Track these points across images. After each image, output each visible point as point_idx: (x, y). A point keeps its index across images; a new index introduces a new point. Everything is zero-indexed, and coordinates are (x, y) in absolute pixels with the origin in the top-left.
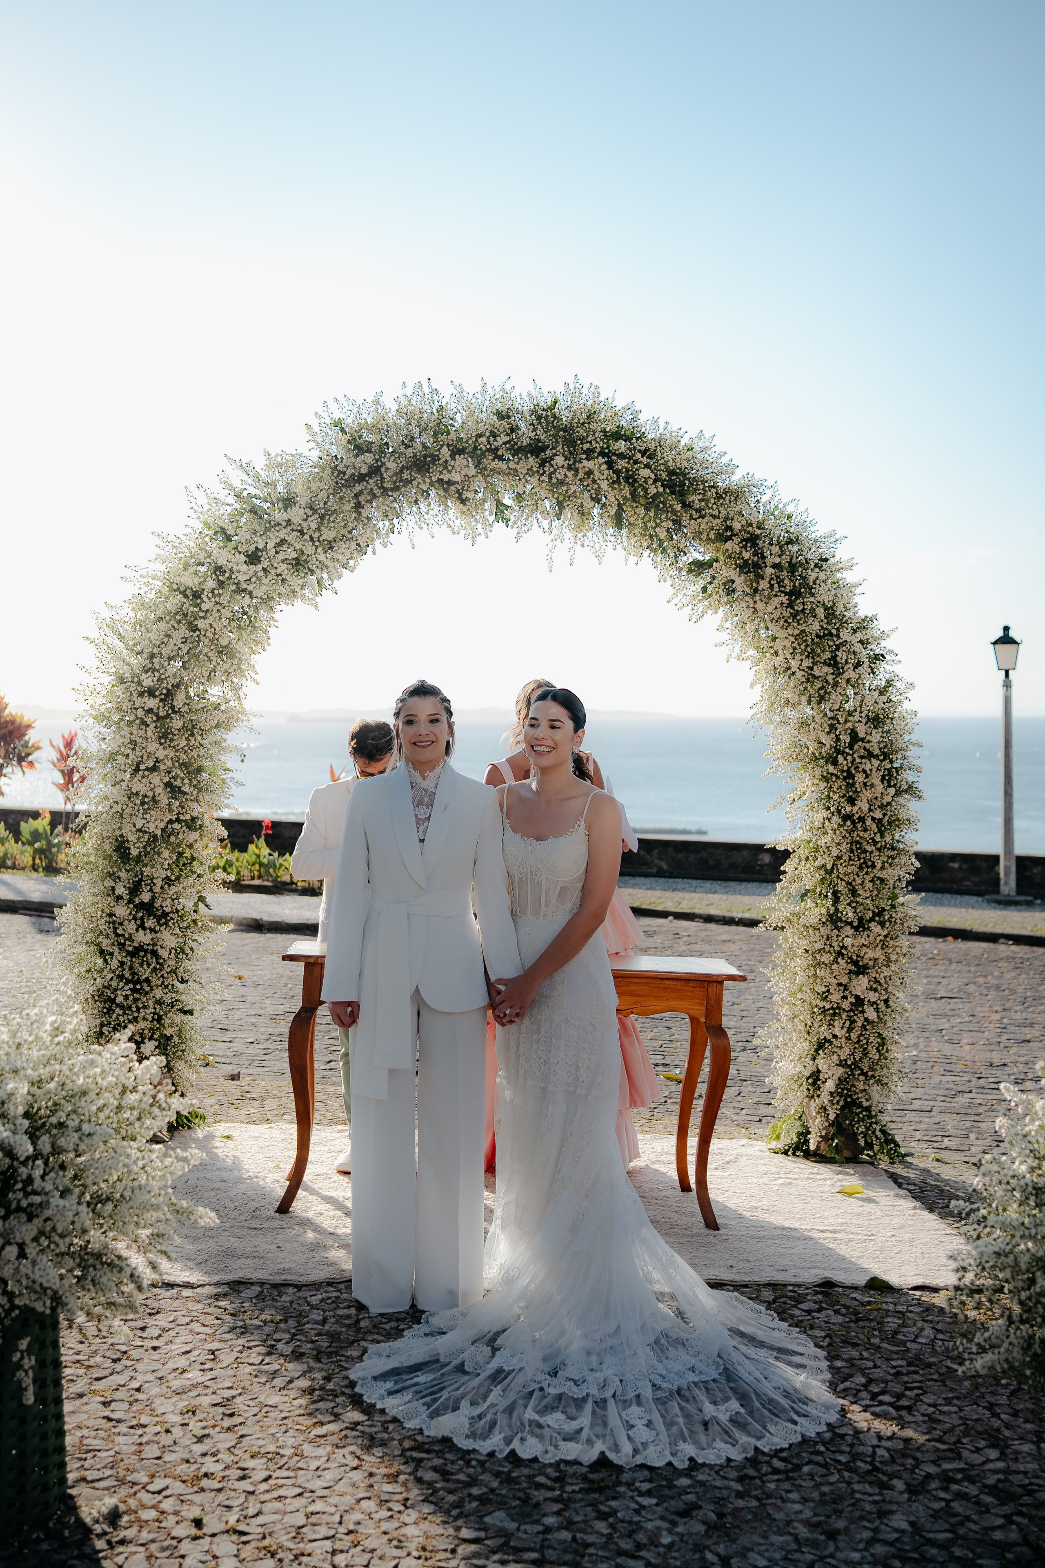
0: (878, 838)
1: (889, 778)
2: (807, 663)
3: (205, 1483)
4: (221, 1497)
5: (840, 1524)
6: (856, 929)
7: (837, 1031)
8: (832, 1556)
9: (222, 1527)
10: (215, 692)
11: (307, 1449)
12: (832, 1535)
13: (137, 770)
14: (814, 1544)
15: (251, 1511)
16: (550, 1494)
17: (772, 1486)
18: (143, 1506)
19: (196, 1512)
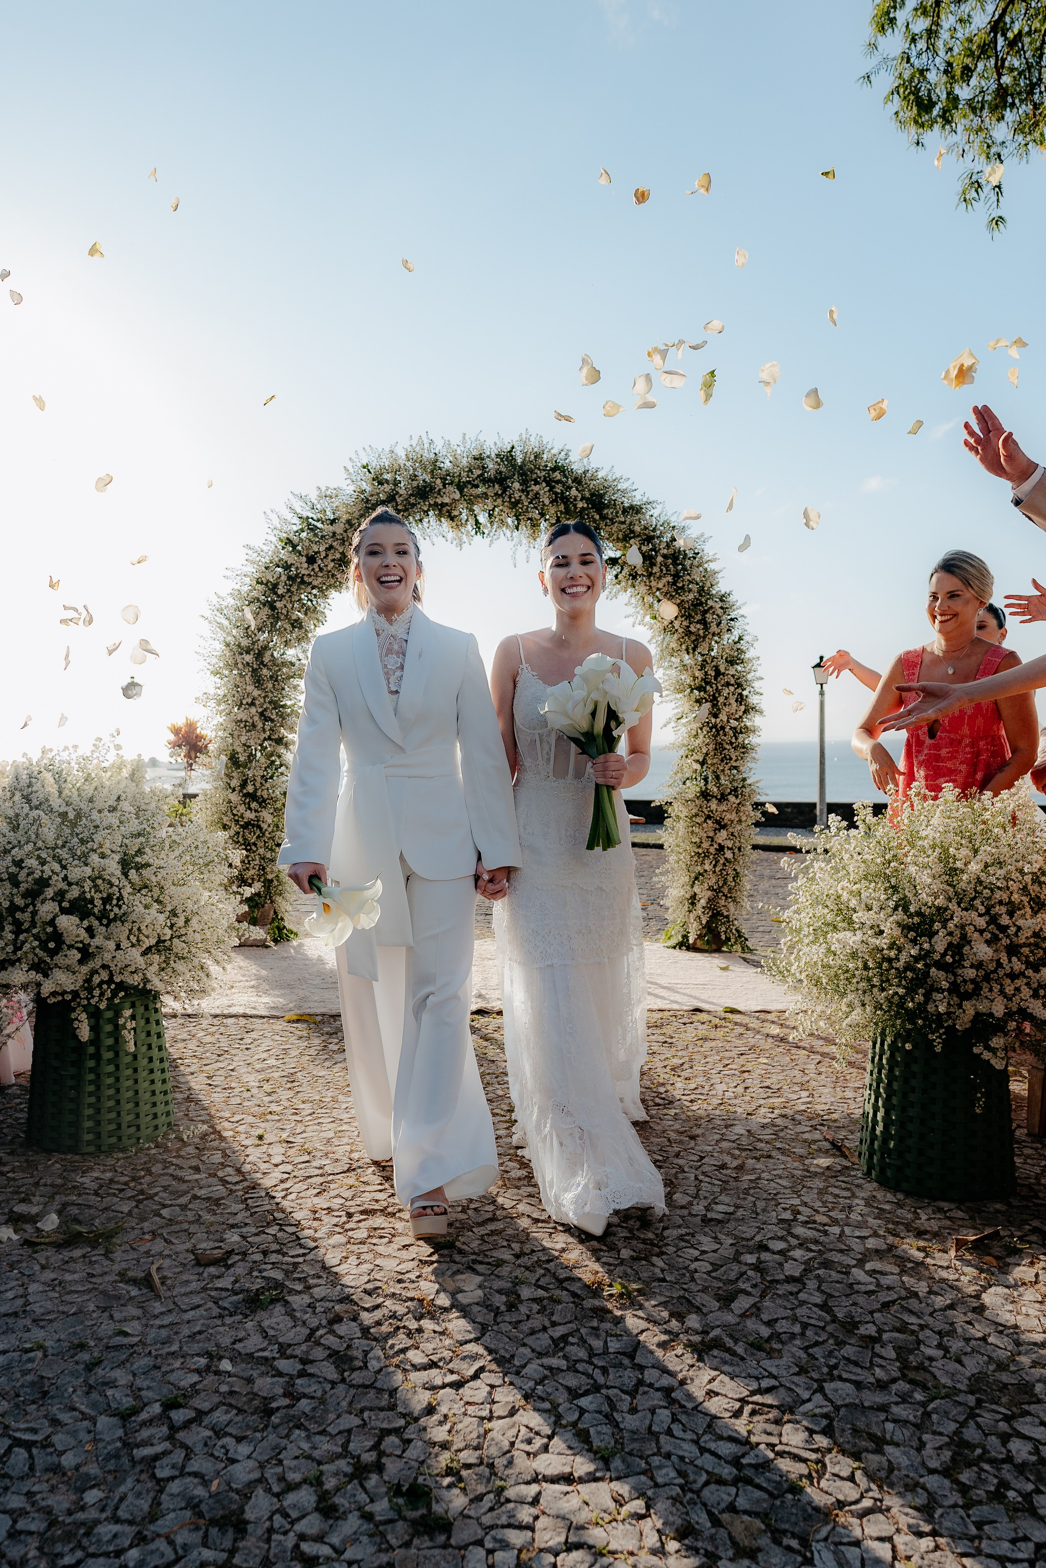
0: (733, 740)
1: (741, 699)
2: (685, 623)
3: (269, 1117)
4: (278, 1124)
5: (699, 1132)
6: (719, 800)
7: (707, 867)
8: (692, 1148)
9: (277, 1139)
10: (291, 654)
11: (341, 1098)
12: (693, 1138)
13: (242, 704)
14: (681, 1142)
15: (298, 1131)
16: (503, 1119)
17: (654, 1112)
18: (225, 1130)
19: (260, 1132)
